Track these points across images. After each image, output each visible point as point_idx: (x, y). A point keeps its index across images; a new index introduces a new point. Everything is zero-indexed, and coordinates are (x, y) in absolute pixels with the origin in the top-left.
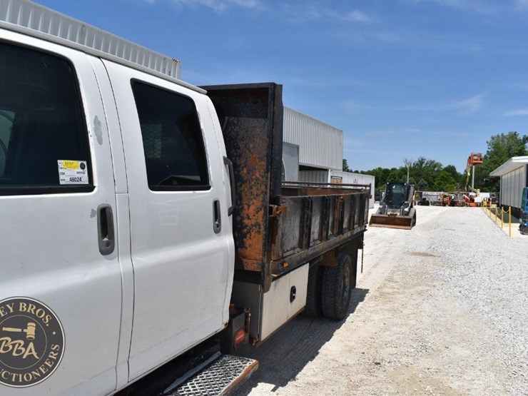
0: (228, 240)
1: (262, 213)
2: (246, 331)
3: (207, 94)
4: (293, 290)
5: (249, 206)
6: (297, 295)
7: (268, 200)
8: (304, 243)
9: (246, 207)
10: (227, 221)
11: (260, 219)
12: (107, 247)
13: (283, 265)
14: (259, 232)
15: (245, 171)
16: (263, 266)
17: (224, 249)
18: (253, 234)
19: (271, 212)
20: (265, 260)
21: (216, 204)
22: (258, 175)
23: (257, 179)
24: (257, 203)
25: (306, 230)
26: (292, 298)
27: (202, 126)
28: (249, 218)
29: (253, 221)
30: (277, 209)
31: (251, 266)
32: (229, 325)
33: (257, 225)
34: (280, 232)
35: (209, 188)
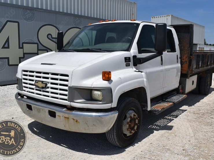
0: (179, 65)
1: (187, 58)
2: (182, 90)
3: (173, 28)
4: (193, 82)
5: (184, 57)
6: (194, 83)
7: (189, 55)
8: (198, 67)
9: (183, 57)
10: (179, 60)
11: (187, 60)
12: (162, 64)
13: (192, 72)
14: (186, 63)
15: (183, 47)
16: (188, 72)
17: (178, 67)
18: (185, 64)
19: (190, 58)
20: (188, 70)
21: (177, 56)
22: (186, 48)
23: (186, 49)
24: (186, 56)
25: (198, 64)
26: (193, 84)
27: (174, 37)
28: (184, 60)
29: (185, 60)
30: (192, 57)
31: (184, 72)
32: (179, 87)
33: (186, 61)
34: (192, 63)
35: (176, 52)
